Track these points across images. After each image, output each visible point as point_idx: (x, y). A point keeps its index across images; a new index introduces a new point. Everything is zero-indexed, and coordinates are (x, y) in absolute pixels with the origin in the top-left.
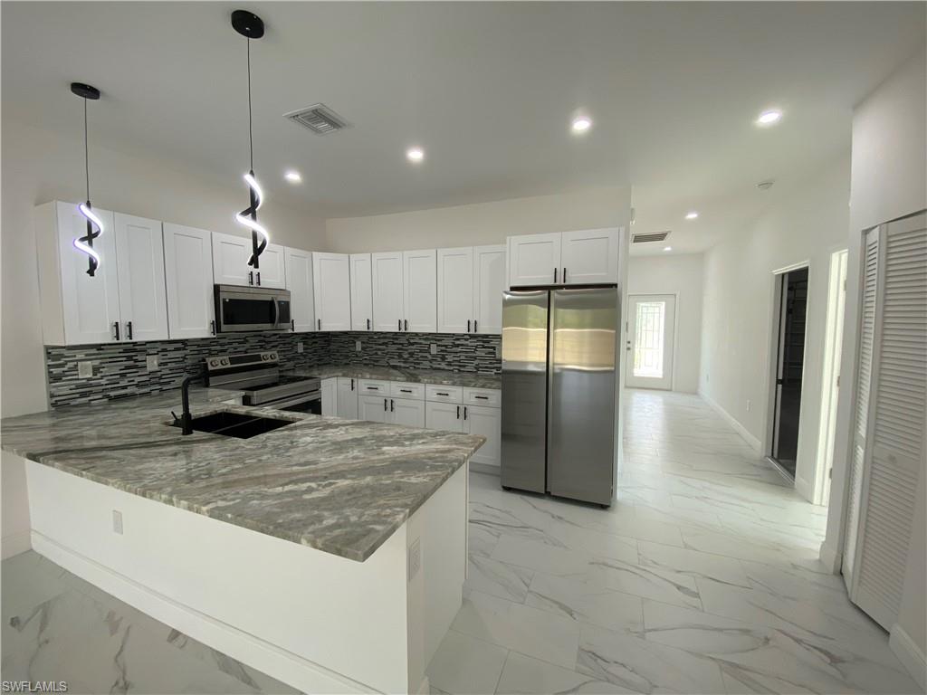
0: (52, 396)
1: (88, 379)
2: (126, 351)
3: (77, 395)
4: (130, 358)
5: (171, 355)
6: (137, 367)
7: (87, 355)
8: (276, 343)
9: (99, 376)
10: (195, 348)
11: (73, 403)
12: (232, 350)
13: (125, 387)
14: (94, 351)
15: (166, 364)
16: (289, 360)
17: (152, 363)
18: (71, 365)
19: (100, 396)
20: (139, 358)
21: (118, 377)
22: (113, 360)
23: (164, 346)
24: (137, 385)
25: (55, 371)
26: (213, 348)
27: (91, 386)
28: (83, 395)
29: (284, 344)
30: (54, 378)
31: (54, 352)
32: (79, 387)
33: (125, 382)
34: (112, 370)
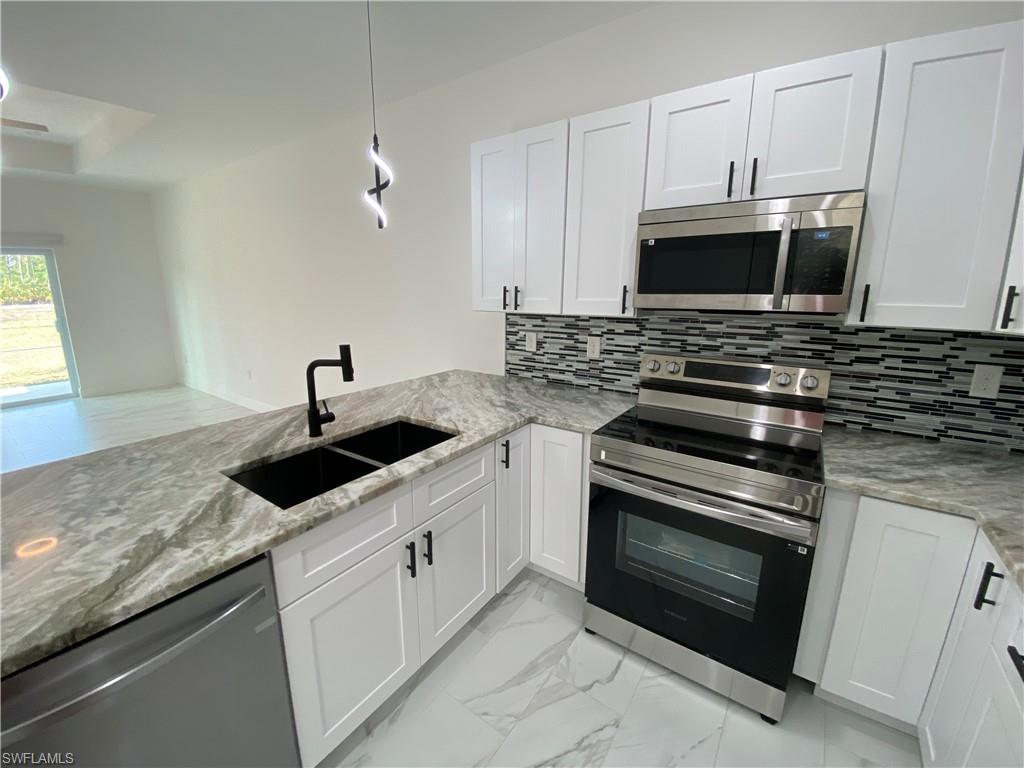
0: (507, 363)
1: (534, 354)
2: (568, 326)
3: (524, 368)
4: (570, 336)
5: (620, 340)
6: (577, 349)
7: (534, 326)
8: (877, 354)
9: (541, 352)
10: (658, 334)
11: (523, 374)
12: (732, 350)
13: (562, 372)
14: (539, 322)
15: (610, 352)
16: (919, 408)
17: (594, 348)
18: (522, 334)
19: (541, 375)
20: (581, 338)
21: (557, 357)
22: (555, 335)
23: (612, 326)
24: (575, 373)
25: (512, 338)
26: (691, 340)
27: (534, 361)
28: (528, 369)
29: (906, 360)
30: (511, 346)
32: (526, 359)
33: (562, 366)
34: (553, 347)
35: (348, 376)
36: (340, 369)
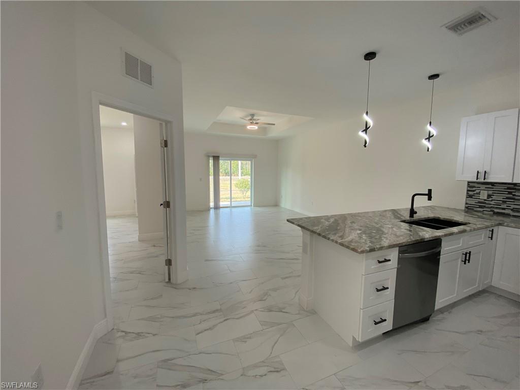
0: (466, 204)
1: (485, 200)
2: (508, 188)
3: (478, 206)
4: (510, 193)
6: (514, 199)
7: (486, 188)
9: (490, 199)
11: (475, 209)
13: (504, 209)
14: (490, 186)
18: (478, 191)
19: (489, 210)
21: (501, 202)
22: (500, 192)
24: (512, 210)
25: (471, 193)
27: (485, 203)
28: (480, 207)
30: (469, 196)
31: (471, 184)
32: (479, 202)
33: (504, 206)
34: (498, 197)
35: (430, 199)
36: (427, 197)
